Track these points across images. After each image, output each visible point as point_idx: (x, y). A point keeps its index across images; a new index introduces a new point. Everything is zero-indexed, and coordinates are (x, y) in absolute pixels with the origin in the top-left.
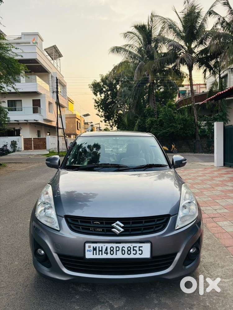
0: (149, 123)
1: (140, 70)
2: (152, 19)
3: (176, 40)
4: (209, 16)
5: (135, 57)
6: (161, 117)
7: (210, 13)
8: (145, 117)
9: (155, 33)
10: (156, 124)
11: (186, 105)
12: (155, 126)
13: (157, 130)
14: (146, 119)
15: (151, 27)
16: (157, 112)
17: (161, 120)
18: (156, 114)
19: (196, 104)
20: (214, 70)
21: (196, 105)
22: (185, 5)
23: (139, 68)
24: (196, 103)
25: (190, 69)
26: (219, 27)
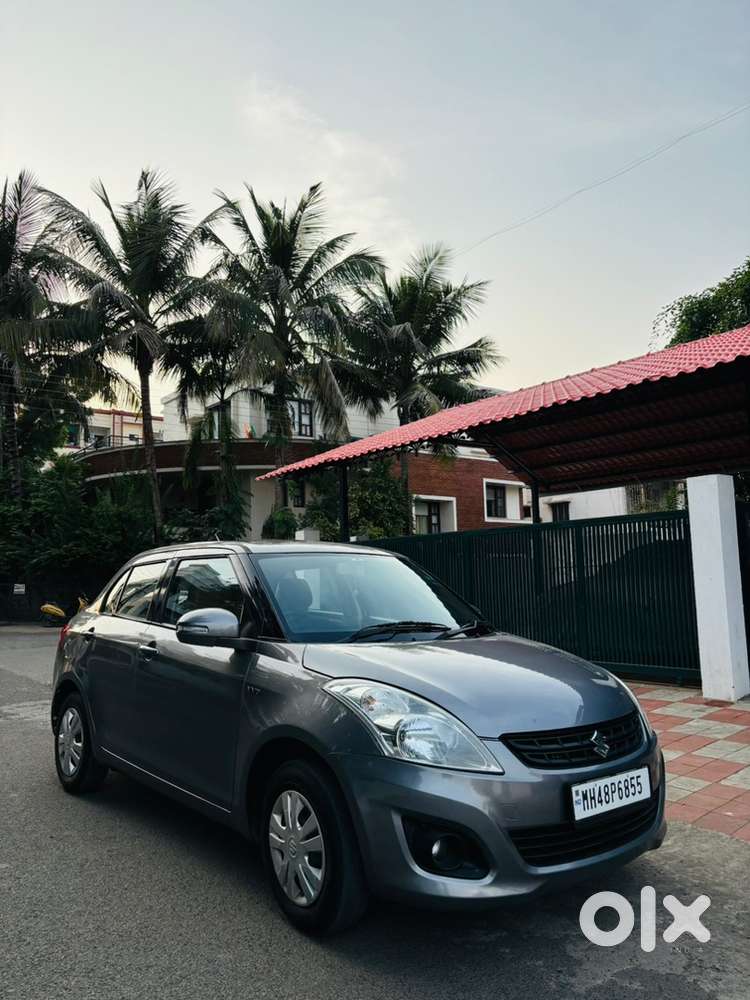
2: (19, 193)
4: (202, 240)
6: (37, 505)
9: (26, 239)
10: (20, 527)
12: (20, 534)
13: (19, 545)
15: (16, 217)
17: (41, 513)
18: (17, 494)
19: (158, 470)
21: (159, 474)
22: (139, 191)
24: (158, 467)
25: (145, 368)
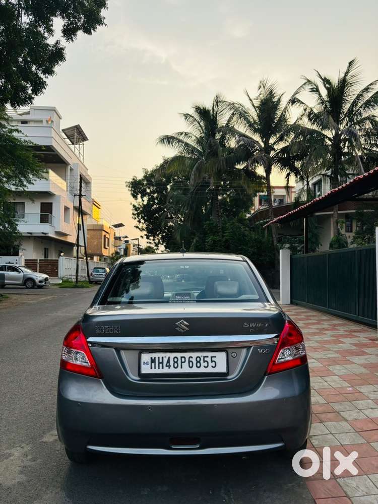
0: (209, 243)
1: (199, 170)
3: (249, 133)
4: (292, 105)
5: (193, 150)
6: (227, 236)
7: (293, 101)
8: (205, 234)
9: (222, 121)
11: (261, 220)
14: (206, 237)
15: (217, 113)
16: (222, 227)
17: (227, 239)
18: (220, 232)
20: (302, 175)
22: (260, 90)
23: (197, 168)
25: (268, 171)
26: (305, 119)
